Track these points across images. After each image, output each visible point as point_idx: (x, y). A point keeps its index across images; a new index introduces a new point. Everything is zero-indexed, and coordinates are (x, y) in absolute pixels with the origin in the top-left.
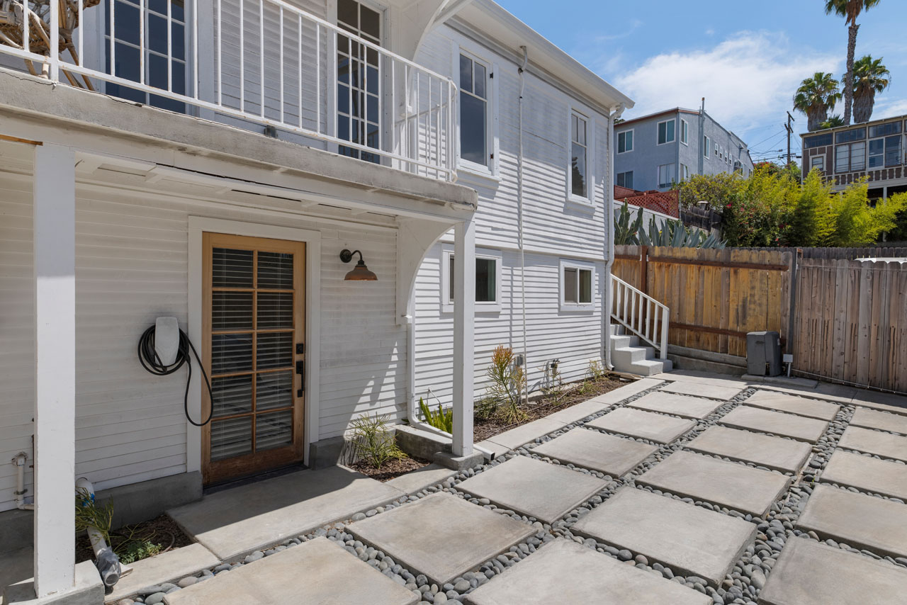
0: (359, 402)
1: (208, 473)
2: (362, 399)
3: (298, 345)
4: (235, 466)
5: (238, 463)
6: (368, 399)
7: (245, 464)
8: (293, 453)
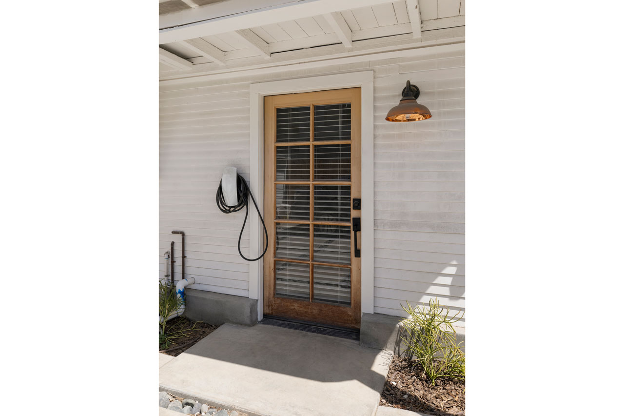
0: (436, 282)
1: (272, 305)
2: (440, 280)
3: (354, 200)
4: (293, 307)
5: (296, 306)
6: (448, 281)
7: (301, 309)
8: (351, 316)
